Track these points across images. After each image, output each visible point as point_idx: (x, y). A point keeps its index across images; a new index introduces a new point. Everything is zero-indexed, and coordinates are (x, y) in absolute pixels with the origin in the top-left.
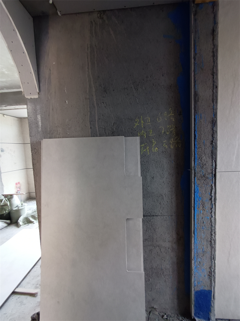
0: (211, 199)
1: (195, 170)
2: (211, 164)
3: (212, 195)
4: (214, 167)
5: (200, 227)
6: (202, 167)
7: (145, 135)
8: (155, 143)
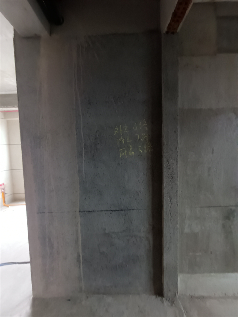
7: (123, 141)
8: (132, 148)
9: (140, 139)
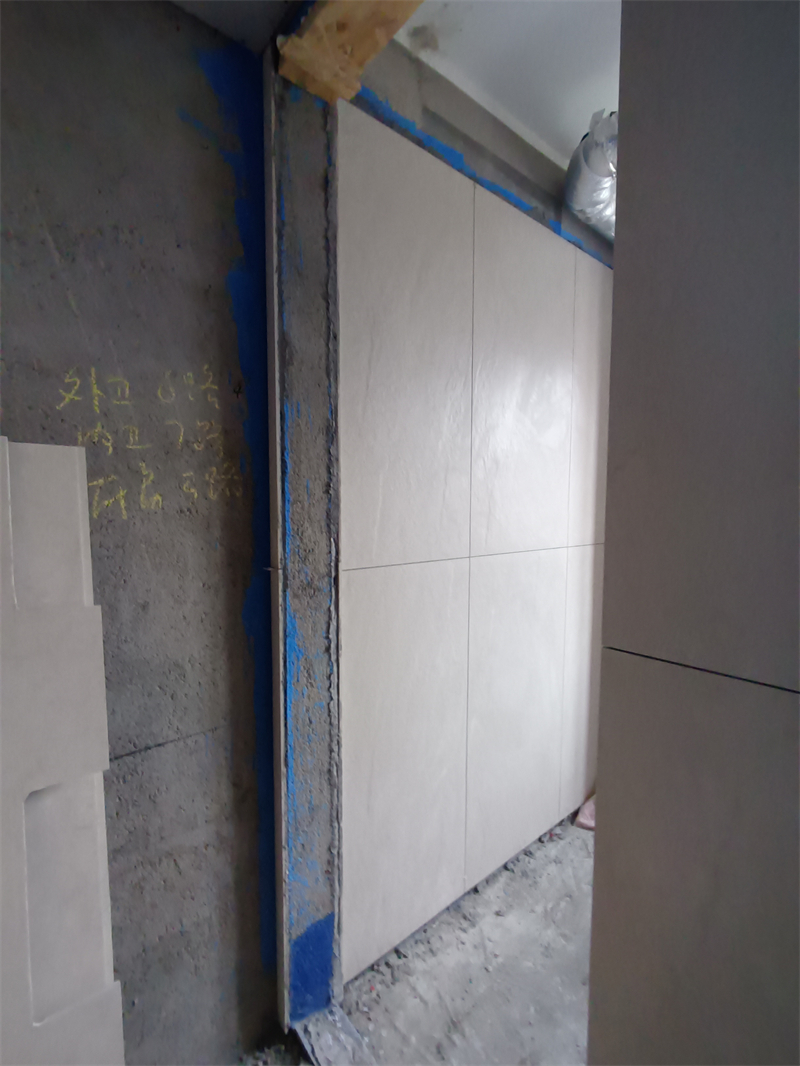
0: (328, 649)
1: (285, 569)
2: (326, 550)
3: (331, 636)
4: (333, 558)
5: (301, 740)
6: (304, 560)
7: (109, 444)
8: (152, 477)
9: (187, 443)
